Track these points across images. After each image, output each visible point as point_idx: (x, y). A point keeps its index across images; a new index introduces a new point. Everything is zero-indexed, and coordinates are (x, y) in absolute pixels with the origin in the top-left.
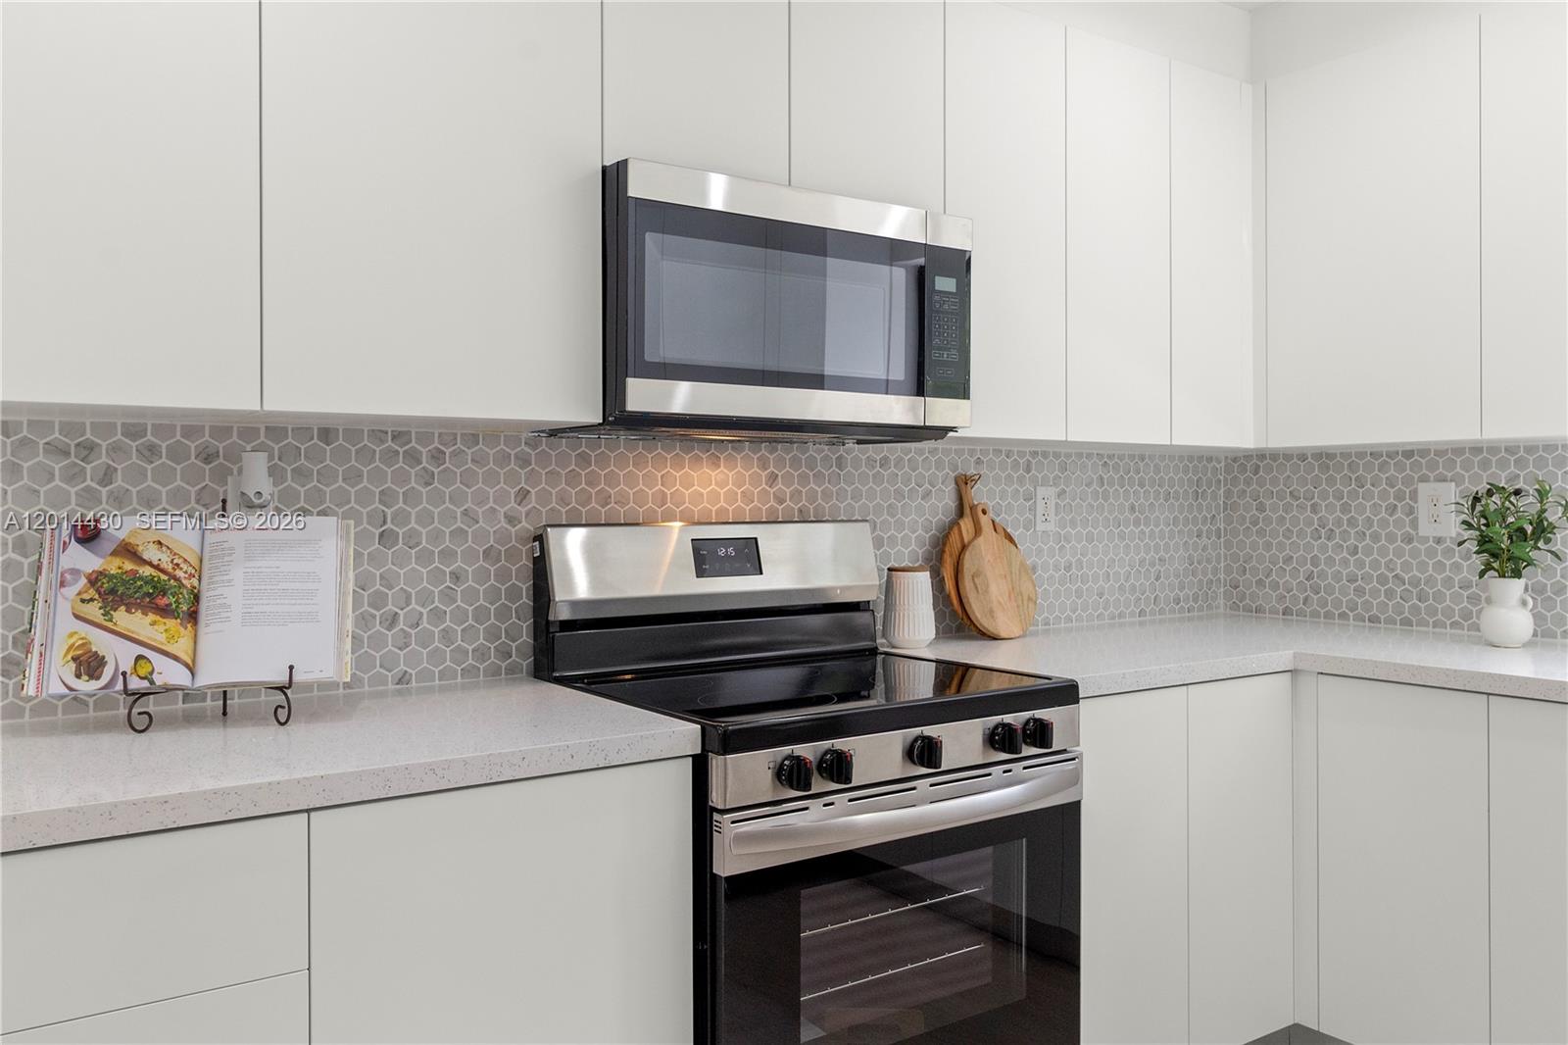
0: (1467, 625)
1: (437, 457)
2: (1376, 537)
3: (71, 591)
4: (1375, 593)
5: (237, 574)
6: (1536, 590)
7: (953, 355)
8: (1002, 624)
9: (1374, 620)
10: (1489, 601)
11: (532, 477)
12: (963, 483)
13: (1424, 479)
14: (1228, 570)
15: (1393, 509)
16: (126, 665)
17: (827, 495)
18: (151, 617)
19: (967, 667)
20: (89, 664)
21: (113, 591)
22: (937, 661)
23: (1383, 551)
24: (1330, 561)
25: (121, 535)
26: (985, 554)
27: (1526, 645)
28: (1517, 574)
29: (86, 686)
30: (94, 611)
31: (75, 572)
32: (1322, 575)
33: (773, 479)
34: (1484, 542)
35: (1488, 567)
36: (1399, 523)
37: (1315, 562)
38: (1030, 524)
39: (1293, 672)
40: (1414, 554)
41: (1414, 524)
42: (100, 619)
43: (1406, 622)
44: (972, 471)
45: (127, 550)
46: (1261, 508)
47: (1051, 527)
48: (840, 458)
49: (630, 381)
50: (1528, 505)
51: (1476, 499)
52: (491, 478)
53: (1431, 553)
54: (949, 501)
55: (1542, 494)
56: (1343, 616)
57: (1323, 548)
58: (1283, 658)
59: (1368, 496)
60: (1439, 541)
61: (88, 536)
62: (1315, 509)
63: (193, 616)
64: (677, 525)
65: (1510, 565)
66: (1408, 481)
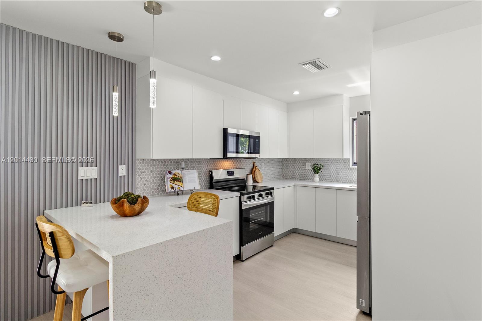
0: (312, 180)
1: (199, 162)
2: (301, 169)
3: (169, 179)
4: (301, 176)
5: (187, 177)
6: (319, 175)
7: (258, 149)
8: (259, 181)
9: (301, 179)
10: (315, 177)
11: (209, 164)
12: (254, 163)
13: (307, 162)
14: (283, 173)
15: (303, 166)
16: (177, 188)
17: (239, 165)
18: (179, 182)
19: (256, 186)
20: (173, 188)
21: (174, 179)
22: (253, 185)
23: (302, 171)
24: (296, 172)
25: (174, 173)
26: (257, 172)
27: (319, 182)
28: (318, 174)
29: (173, 190)
30: (172, 182)
31: (169, 177)
32: (295, 174)
33: (233, 163)
34: (314, 170)
35: (314, 173)
36: (304, 167)
37: (294, 172)
38: (261, 168)
39: (294, 186)
40: (306, 171)
41: (306, 168)
42: (173, 183)
43: (305, 180)
44: (255, 162)
45: (175, 175)
46: (287, 165)
47: (263, 168)
48: (241, 160)
49: (228, 154)
50: (319, 166)
51: (313, 165)
52: (205, 164)
53: (308, 171)
54: (252, 165)
55: (320, 165)
56: (297, 179)
57: (295, 170)
58: (293, 184)
59: (300, 164)
60: (309, 170)
61: (170, 173)
62: (294, 165)
63: (182, 182)
64: (222, 170)
65: (317, 173)
66: (305, 162)
